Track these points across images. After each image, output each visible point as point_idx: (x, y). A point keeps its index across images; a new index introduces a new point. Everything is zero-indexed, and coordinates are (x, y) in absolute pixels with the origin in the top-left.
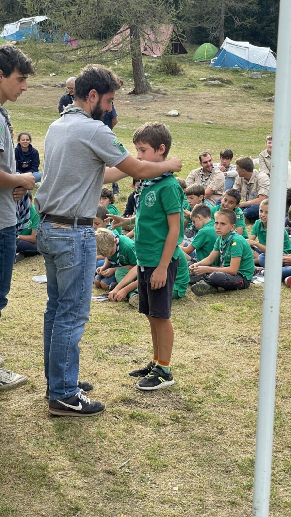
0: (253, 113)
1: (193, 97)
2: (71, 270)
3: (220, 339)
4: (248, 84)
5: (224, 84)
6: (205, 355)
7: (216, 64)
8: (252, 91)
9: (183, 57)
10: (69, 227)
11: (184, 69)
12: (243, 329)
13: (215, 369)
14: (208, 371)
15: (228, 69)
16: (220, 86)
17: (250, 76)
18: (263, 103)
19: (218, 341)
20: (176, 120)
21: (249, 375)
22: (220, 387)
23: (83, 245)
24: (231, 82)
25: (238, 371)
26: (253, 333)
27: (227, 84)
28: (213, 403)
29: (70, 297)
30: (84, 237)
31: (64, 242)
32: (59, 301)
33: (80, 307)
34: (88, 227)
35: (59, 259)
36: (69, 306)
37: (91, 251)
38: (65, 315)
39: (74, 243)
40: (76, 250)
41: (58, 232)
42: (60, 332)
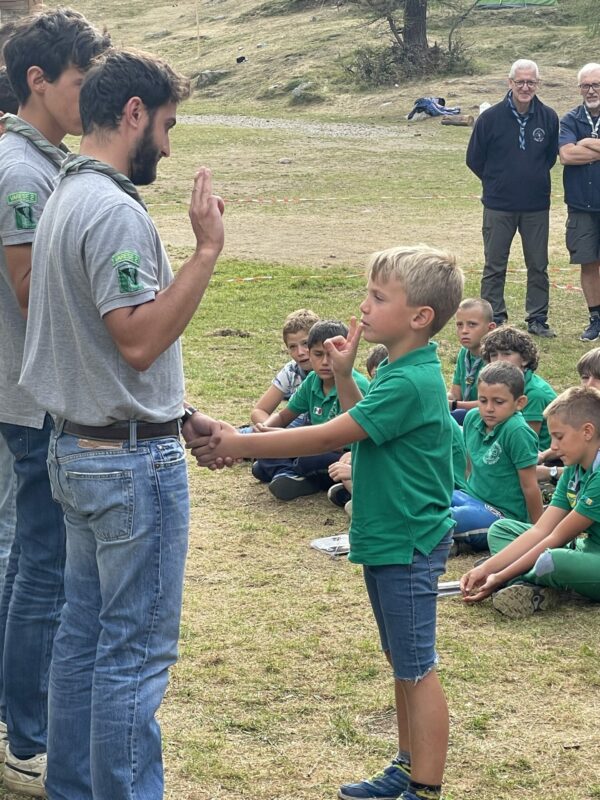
2: (128, 548)
10: (116, 447)
23: (154, 486)
29: (128, 611)
30: (156, 467)
31: (108, 483)
32: (102, 618)
33: (154, 632)
34: (164, 443)
35: (101, 521)
36: (125, 632)
37: (174, 500)
38: (118, 653)
39: (130, 485)
40: (139, 500)
41: (94, 459)
42: (108, 695)
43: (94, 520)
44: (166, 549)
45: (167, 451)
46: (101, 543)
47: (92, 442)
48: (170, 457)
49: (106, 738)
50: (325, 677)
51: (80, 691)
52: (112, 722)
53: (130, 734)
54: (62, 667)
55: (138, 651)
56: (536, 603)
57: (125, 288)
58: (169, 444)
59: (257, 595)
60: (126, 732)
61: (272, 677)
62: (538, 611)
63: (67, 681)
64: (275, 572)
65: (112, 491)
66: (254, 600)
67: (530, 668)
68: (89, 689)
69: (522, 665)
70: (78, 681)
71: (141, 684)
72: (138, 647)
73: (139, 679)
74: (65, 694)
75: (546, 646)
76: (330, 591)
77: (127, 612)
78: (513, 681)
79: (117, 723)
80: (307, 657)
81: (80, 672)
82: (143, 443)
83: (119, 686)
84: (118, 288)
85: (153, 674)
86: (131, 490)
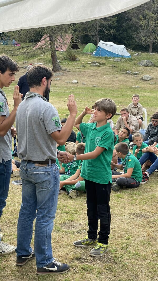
0: (117, 81)
1: (85, 73)
2: (48, 191)
3: (124, 216)
4: (114, 65)
5: (101, 65)
6: (118, 226)
7: (96, 54)
8: (116, 69)
9: (78, 51)
10: (46, 166)
11: (79, 58)
12: (135, 209)
13: (125, 235)
14: (121, 237)
15: (102, 57)
16: (99, 66)
17: (114, 60)
18: (123, 75)
19: (123, 217)
20: (76, 85)
21: (145, 238)
22: (130, 246)
23: (55, 175)
24: (104, 64)
25: (138, 236)
26: (142, 211)
27: (102, 65)
28: (128, 257)
29: (46, 206)
30: (55, 170)
32: (39, 209)
33: (51, 211)
35: (41, 184)
39: (50, 175)
42: (41, 228)
56: (77, 194)
65: (45, 177)
73: (48, 223)
82: (52, 165)
84: (55, 126)
85: (51, 222)
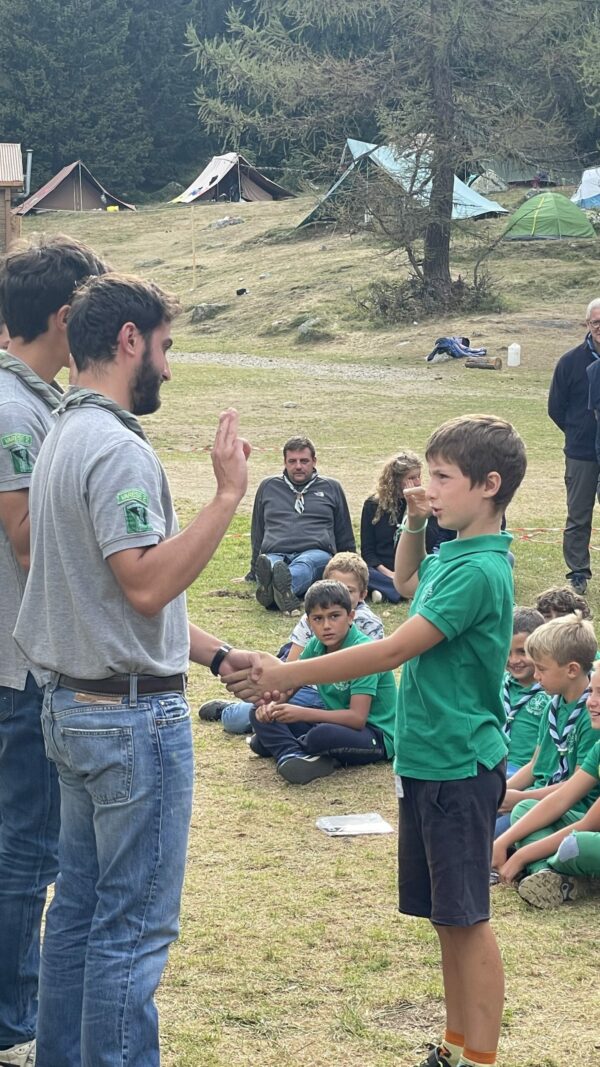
2: (125, 811)
10: (115, 702)
29: (125, 880)
30: (157, 724)
31: (106, 740)
32: (99, 889)
33: (151, 903)
34: (166, 698)
35: (97, 783)
36: (122, 903)
37: (177, 760)
38: (112, 926)
39: (130, 743)
40: (138, 759)
41: (91, 715)
42: (101, 971)
43: (91, 781)
44: (167, 813)
45: (169, 708)
46: (98, 806)
47: (90, 696)
48: (172, 714)
49: (96, 1018)
50: (331, 967)
51: (72, 968)
52: (102, 1002)
53: (121, 1016)
54: (53, 941)
55: (134, 923)
56: (565, 892)
57: (132, 527)
58: (172, 700)
59: (257, 879)
60: (118, 1012)
61: (273, 966)
62: (567, 900)
63: (57, 956)
64: (277, 854)
65: (111, 748)
66: (253, 884)
67: (559, 961)
68: (82, 965)
69: (549, 958)
70: (70, 957)
71: (136, 961)
72: (134, 919)
73: (134, 955)
74: (55, 971)
75: (577, 938)
76: (338, 876)
77: (123, 881)
78: (540, 975)
79: (107, 1003)
80: (311, 946)
81: (71, 947)
82: (144, 699)
83: (113, 962)
84: (125, 529)
85: (149, 950)
86: (130, 748)
